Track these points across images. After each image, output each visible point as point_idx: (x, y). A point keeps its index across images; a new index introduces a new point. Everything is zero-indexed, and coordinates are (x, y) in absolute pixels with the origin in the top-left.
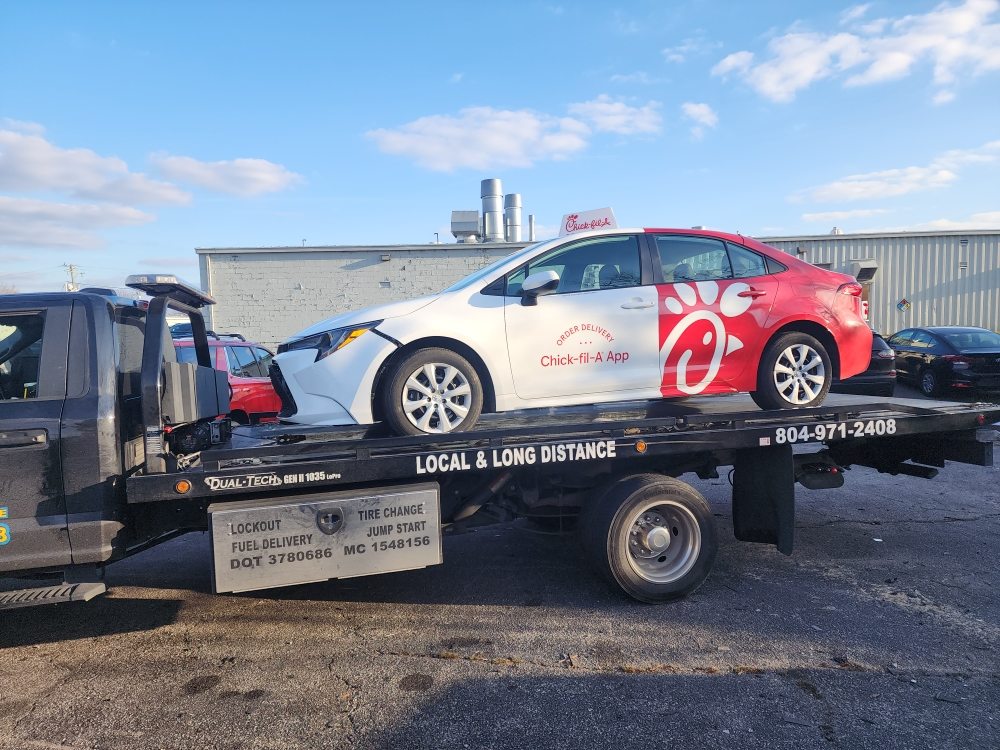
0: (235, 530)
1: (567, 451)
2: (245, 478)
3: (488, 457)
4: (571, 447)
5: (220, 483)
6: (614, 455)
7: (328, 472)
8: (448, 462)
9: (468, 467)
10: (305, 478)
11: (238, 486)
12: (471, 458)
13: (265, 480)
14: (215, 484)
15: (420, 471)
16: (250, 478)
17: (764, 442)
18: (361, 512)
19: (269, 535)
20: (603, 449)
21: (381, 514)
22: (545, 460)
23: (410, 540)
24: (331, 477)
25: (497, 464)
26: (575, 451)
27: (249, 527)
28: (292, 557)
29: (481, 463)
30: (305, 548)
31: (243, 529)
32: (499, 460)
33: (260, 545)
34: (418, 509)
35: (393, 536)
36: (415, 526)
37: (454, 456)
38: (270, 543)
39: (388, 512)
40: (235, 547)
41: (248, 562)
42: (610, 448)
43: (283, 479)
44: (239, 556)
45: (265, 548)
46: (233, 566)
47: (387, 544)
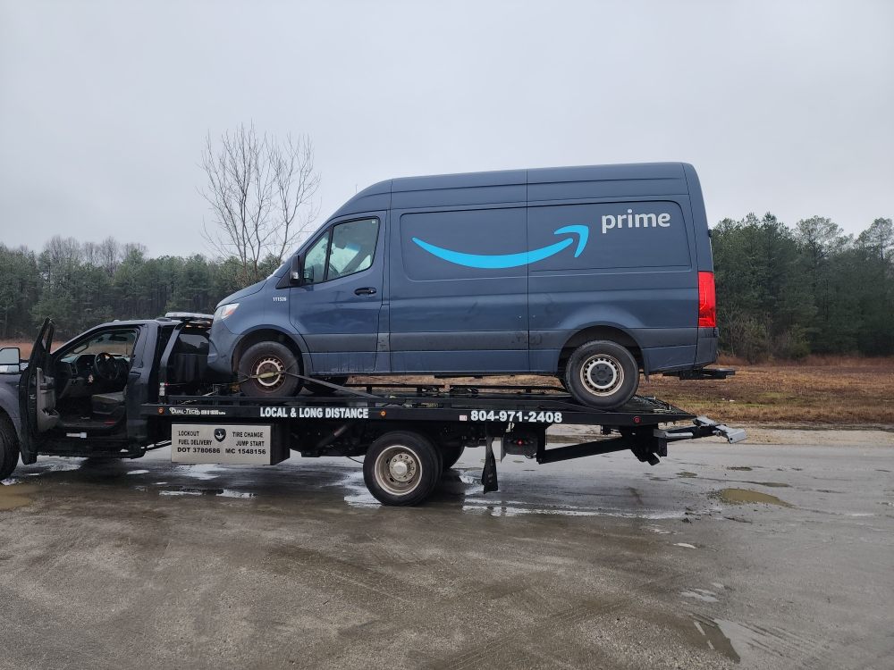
0: (181, 434)
1: (340, 412)
2: (184, 410)
3: (297, 412)
4: (344, 409)
5: (175, 411)
6: (366, 417)
7: (219, 411)
8: (275, 412)
9: (286, 416)
10: (210, 413)
11: (182, 413)
12: (288, 412)
13: (193, 412)
14: (173, 411)
15: (262, 415)
16: (187, 410)
17: (463, 419)
18: (233, 433)
19: (193, 438)
20: (361, 413)
21: (243, 435)
22: (327, 416)
23: (256, 450)
24: (221, 413)
25: (301, 416)
26: (344, 412)
27: (186, 433)
28: (203, 450)
29: (293, 415)
30: (208, 447)
31: (183, 433)
32: (303, 413)
33: (190, 442)
34: (261, 435)
35: (248, 447)
36: (260, 444)
37: (280, 409)
38: (194, 442)
39: (246, 435)
40: (180, 442)
41: (184, 449)
42: (365, 413)
43: (201, 412)
44: (182, 446)
45: (192, 444)
46: (178, 451)
47: (245, 451)
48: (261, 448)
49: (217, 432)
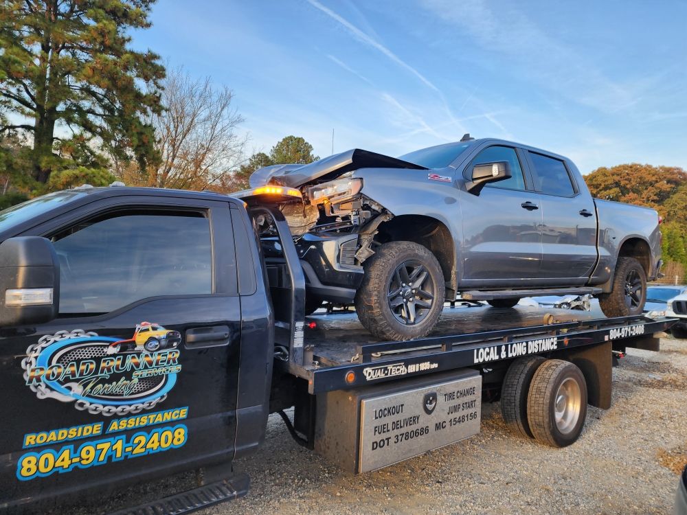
0: (377, 415)
2: (386, 369)
3: (507, 350)
4: (540, 341)
5: (372, 373)
6: (556, 348)
7: (432, 363)
8: (488, 354)
9: (497, 357)
10: (420, 367)
11: (383, 376)
12: (499, 352)
14: (370, 374)
15: (476, 361)
16: (389, 368)
17: (606, 338)
18: (445, 395)
19: (395, 418)
20: (553, 343)
21: (455, 396)
22: (529, 352)
23: (467, 416)
24: (433, 366)
25: (510, 355)
26: (541, 345)
27: (385, 412)
28: (407, 436)
29: (503, 355)
30: (414, 427)
31: (382, 413)
32: (511, 351)
33: (390, 427)
34: (470, 391)
35: (459, 413)
36: (471, 404)
37: (492, 349)
38: (396, 425)
39: (459, 394)
40: (375, 431)
41: (382, 443)
42: (555, 343)
43: (407, 368)
44: (378, 438)
45: (393, 429)
46: (373, 449)
47: (457, 420)
48: (471, 411)
49: (426, 400)
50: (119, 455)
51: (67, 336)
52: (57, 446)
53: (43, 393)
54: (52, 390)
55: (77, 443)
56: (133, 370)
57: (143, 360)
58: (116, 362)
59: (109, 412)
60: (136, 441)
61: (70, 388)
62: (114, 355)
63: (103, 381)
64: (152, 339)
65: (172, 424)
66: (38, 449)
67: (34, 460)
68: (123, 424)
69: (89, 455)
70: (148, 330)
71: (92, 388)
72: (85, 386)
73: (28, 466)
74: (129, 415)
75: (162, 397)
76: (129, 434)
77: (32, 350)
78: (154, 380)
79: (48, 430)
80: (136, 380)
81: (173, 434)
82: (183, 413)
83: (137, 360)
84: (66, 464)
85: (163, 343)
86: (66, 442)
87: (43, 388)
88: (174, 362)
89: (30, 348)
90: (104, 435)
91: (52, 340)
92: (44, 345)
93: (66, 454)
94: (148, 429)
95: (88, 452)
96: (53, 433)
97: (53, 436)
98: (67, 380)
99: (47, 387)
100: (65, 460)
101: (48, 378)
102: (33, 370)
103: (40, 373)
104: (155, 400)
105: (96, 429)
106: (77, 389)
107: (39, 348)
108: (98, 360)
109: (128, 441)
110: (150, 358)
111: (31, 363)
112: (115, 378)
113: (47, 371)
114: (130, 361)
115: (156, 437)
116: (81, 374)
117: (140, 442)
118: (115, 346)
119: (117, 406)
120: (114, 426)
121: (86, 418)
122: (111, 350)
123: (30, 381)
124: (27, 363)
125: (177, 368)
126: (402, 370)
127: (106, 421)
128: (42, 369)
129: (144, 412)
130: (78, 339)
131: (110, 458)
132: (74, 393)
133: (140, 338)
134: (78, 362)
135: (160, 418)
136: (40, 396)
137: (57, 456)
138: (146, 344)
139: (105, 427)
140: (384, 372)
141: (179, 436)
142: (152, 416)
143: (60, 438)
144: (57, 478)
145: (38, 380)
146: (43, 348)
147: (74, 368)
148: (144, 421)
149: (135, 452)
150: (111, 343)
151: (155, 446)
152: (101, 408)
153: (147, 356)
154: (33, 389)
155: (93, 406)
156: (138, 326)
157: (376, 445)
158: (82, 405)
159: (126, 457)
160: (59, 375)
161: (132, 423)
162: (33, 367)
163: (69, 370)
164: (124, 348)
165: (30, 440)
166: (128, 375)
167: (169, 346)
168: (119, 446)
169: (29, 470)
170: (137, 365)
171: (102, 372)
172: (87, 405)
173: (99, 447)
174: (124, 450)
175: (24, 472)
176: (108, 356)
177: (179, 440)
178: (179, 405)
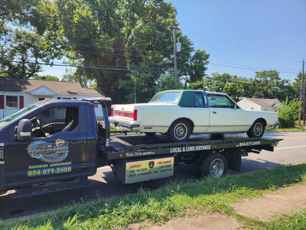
0: (131, 167)
1: (201, 148)
2: (134, 153)
3: (185, 149)
4: (202, 146)
5: (129, 155)
6: (210, 149)
7: (152, 152)
8: (177, 150)
9: (181, 151)
10: (147, 153)
12: (182, 149)
13: (139, 154)
14: (128, 155)
15: (171, 152)
16: (136, 153)
17: (237, 146)
18: (158, 163)
19: (138, 168)
20: (208, 147)
21: (162, 163)
22: (196, 150)
23: (167, 170)
24: (153, 153)
25: (187, 151)
26: (202, 147)
27: (134, 166)
28: (143, 174)
30: (145, 172)
31: (133, 167)
32: (187, 149)
33: (136, 171)
34: (170, 162)
35: (164, 168)
36: (169, 166)
37: (179, 148)
39: (164, 163)
40: (130, 172)
41: (133, 176)
42: (209, 147)
43: (142, 154)
44: (131, 174)
45: (137, 172)
46: (129, 177)
47: (163, 171)
48: (170, 168)
49: (150, 164)
50: (53, 172)
51: (38, 142)
52: (37, 169)
53: (33, 156)
54: (35, 155)
55: (42, 169)
56: (55, 151)
57: (58, 149)
58: (51, 149)
59: (49, 162)
60: (57, 169)
61: (39, 155)
62: (50, 147)
63: (48, 154)
64: (60, 143)
65: (67, 166)
66: (32, 170)
67: (31, 172)
68: (54, 165)
69: (45, 172)
70: (59, 141)
71: (45, 156)
72: (43, 155)
73: (30, 173)
74: (55, 163)
75: (64, 159)
76: (55, 168)
77: (29, 146)
78: (62, 154)
79: (34, 165)
80: (56, 154)
81: (67, 168)
82: (70, 163)
83: (56, 149)
84: (39, 174)
85: (64, 144)
86: (39, 168)
87: (33, 155)
88: (67, 149)
89: (29, 145)
90: (49, 167)
91: (34, 143)
92: (32, 144)
93: (39, 171)
94: (61, 167)
95: (45, 171)
96: (36, 166)
97: (35, 167)
98: (38, 153)
99: (34, 155)
100: (39, 172)
101: (34, 152)
102: (30, 151)
103: (32, 151)
104: (62, 159)
105: (47, 166)
106: (41, 155)
107: (31, 145)
108: (46, 149)
109: (55, 169)
110: (60, 148)
111: (29, 149)
112: (51, 153)
113: (33, 151)
114: (54, 149)
115: (62, 169)
116: (42, 152)
117: (58, 170)
118: (50, 145)
119: (52, 160)
120: (51, 165)
121: (44, 163)
122: (49, 146)
123: (29, 153)
124: (28, 149)
125: (68, 151)
126: (141, 154)
127: (49, 164)
128: (32, 150)
129: (59, 162)
130: (41, 143)
131: (50, 173)
132: (40, 156)
133: (57, 143)
134: (41, 149)
135: (63, 164)
136: (32, 157)
137: (37, 171)
138: (59, 145)
139: (49, 165)
140: (133, 154)
141: (69, 169)
142: (61, 164)
143: (37, 167)
144: (37, 177)
145: (31, 153)
146: (32, 145)
147: (40, 150)
148: (59, 164)
149: (57, 172)
150: (49, 144)
151: (63, 171)
152: (47, 160)
153: (59, 148)
154: (30, 155)
155: (45, 160)
156: (56, 140)
157: (130, 176)
158: (42, 159)
159: (55, 173)
160: (36, 152)
161: (56, 165)
162: (30, 150)
163: (39, 151)
164: (53, 145)
165: (30, 167)
166: (54, 153)
167: (65, 145)
168: (53, 170)
169: (30, 174)
170: (57, 150)
171: (47, 151)
172: (44, 160)
173: (47, 170)
174: (54, 171)
175: (29, 175)
176: (49, 147)
177: (69, 170)
178: (69, 161)
